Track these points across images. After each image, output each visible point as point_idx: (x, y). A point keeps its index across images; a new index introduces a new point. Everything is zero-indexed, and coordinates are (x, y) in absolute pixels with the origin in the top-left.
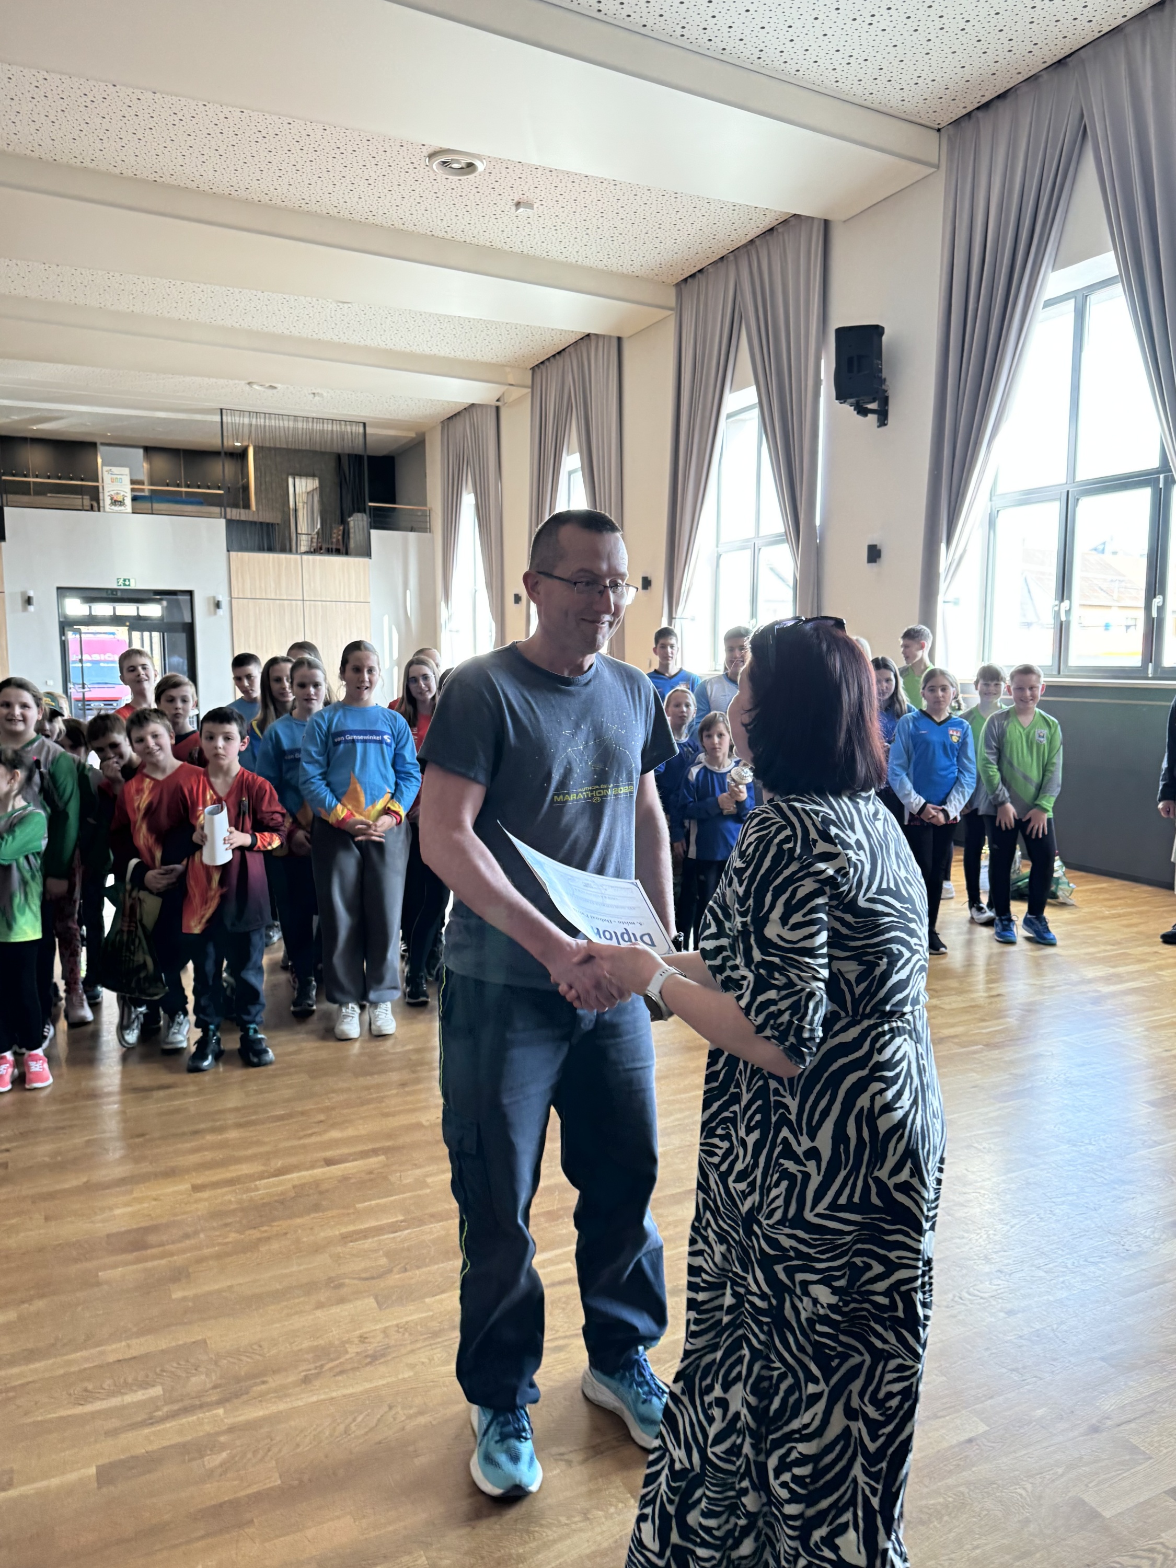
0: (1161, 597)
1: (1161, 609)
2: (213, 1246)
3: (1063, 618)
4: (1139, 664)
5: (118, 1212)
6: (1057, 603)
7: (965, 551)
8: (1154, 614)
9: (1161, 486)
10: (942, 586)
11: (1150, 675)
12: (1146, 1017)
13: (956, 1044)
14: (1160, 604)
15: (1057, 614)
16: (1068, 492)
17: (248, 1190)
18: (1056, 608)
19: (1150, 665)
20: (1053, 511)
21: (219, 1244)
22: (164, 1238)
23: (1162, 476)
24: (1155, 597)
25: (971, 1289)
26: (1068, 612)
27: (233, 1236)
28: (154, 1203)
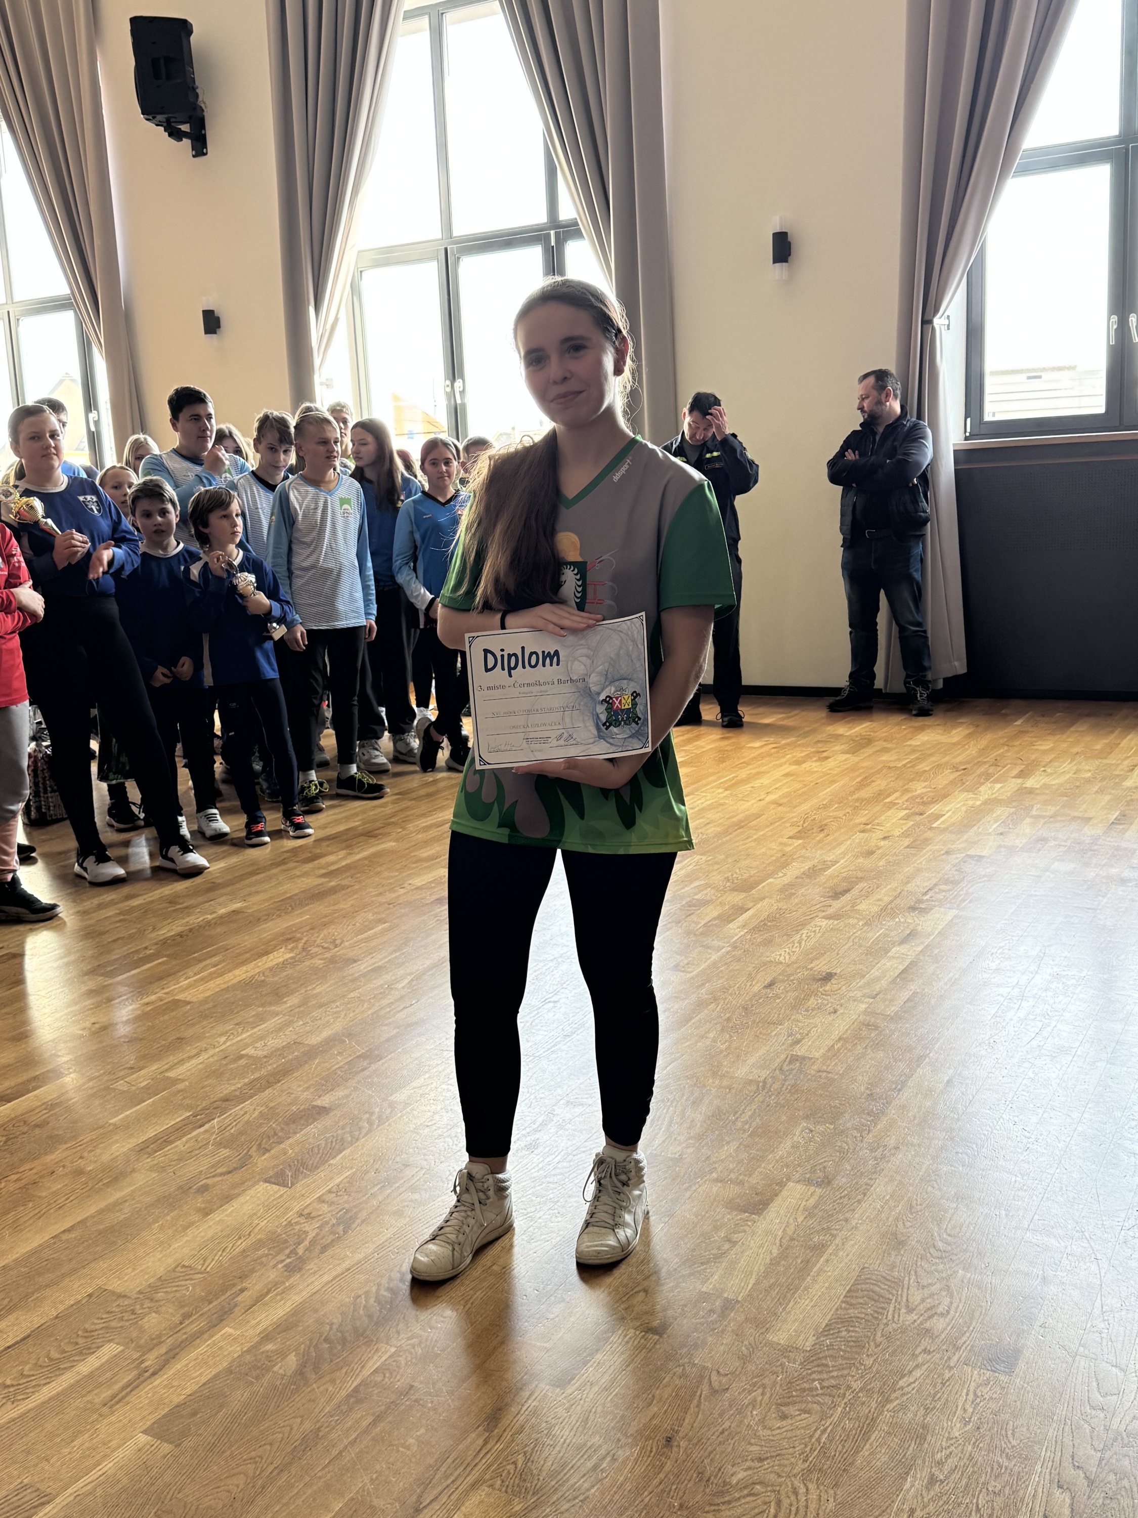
3: (457, 399)
6: (448, 382)
7: (336, 320)
9: (553, 244)
10: (317, 361)
15: (451, 395)
16: (446, 250)
18: (449, 389)
20: (431, 272)
23: (552, 233)
26: (462, 393)
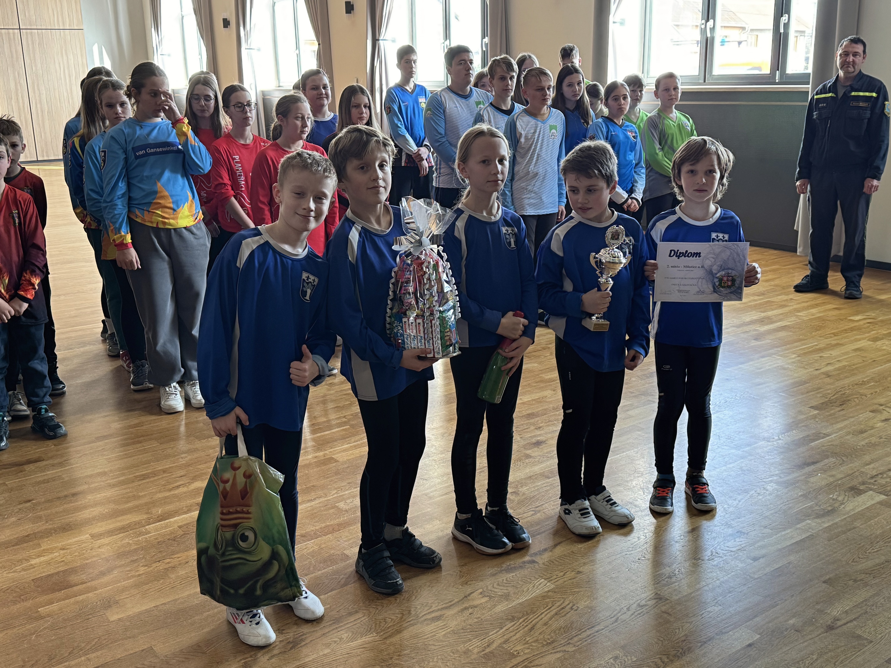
0: (787, 15)
1: (787, 25)
2: (129, 578)
3: (709, 35)
4: (769, 72)
5: (33, 562)
6: (704, 21)
8: (782, 31)
11: (777, 81)
12: (797, 347)
14: (786, 21)
15: (703, 31)
17: (141, 534)
18: (703, 27)
19: (777, 72)
21: (133, 577)
22: (84, 577)
24: (782, 16)
26: (713, 29)
27: (142, 570)
28: (62, 552)
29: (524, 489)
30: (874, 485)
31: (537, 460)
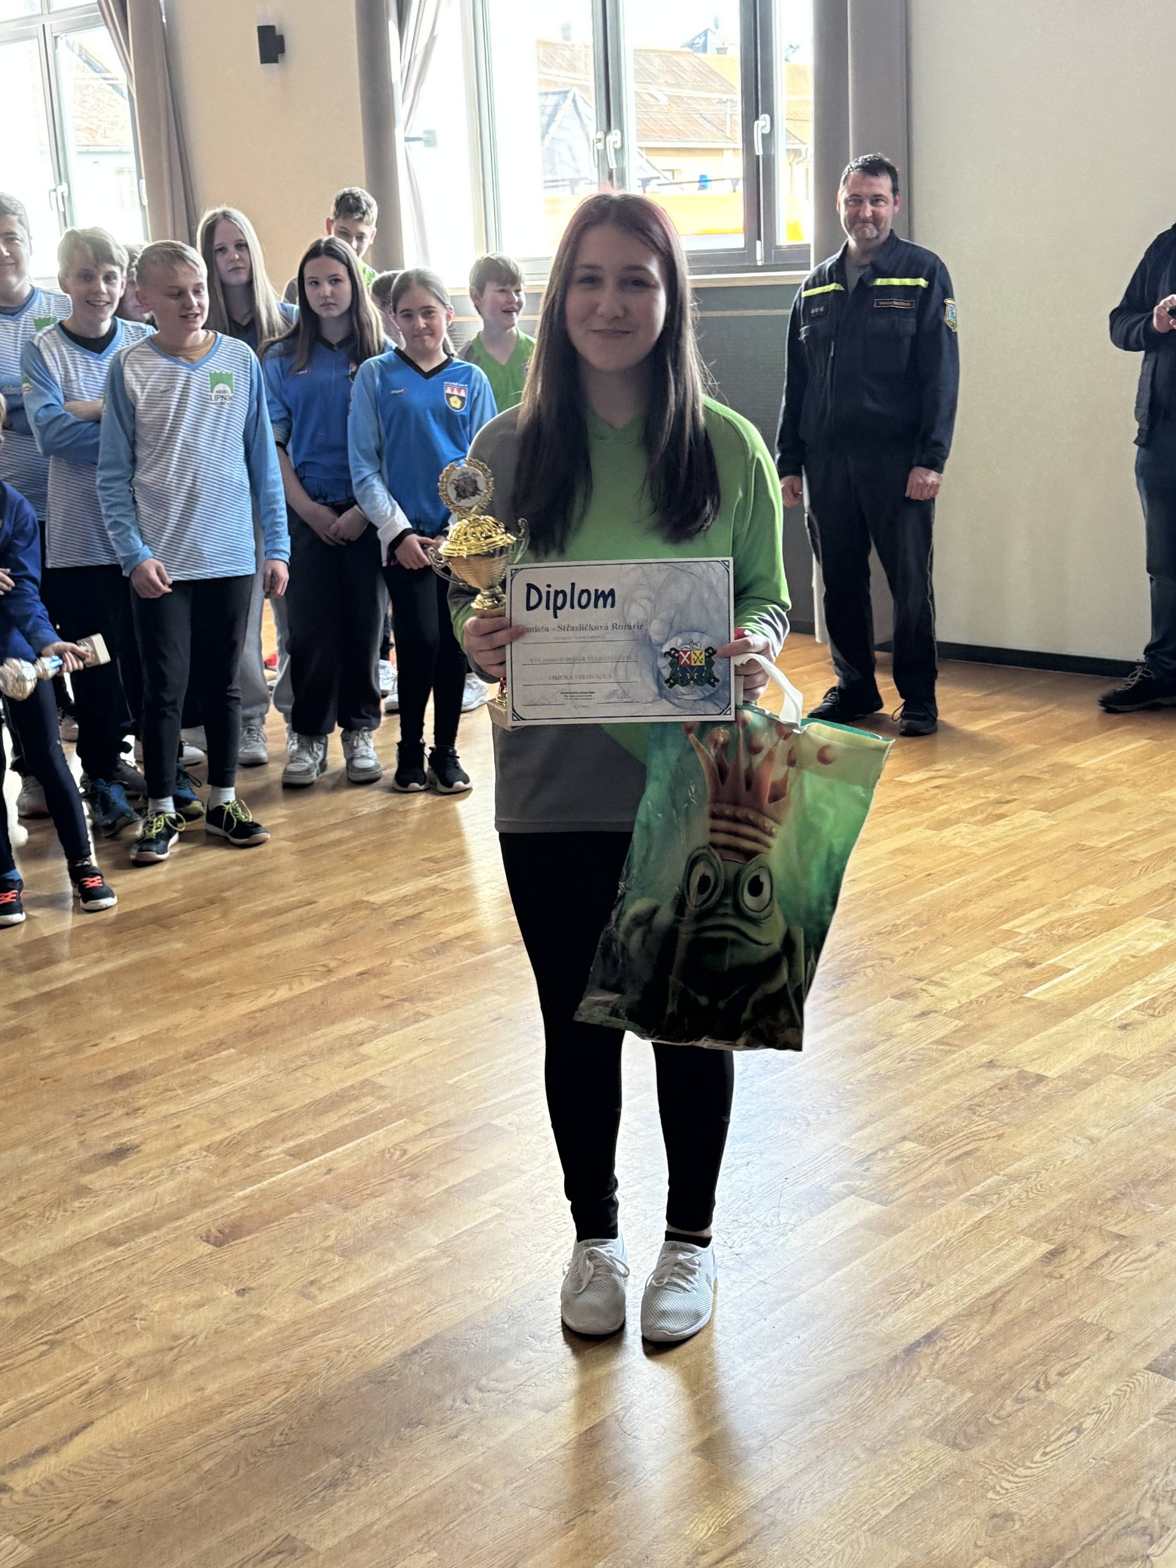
0: (767, 117)
1: (768, 139)
3: (613, 165)
4: (741, 244)
6: (600, 135)
7: (432, 38)
8: (759, 151)
10: (401, 110)
11: (759, 263)
13: (467, 949)
14: (767, 130)
15: (602, 156)
18: (600, 146)
19: (758, 242)
24: (757, 118)
25: (484, 1381)
26: (620, 152)
29: (42, 1286)
30: (863, 1178)
31: (101, 1198)
